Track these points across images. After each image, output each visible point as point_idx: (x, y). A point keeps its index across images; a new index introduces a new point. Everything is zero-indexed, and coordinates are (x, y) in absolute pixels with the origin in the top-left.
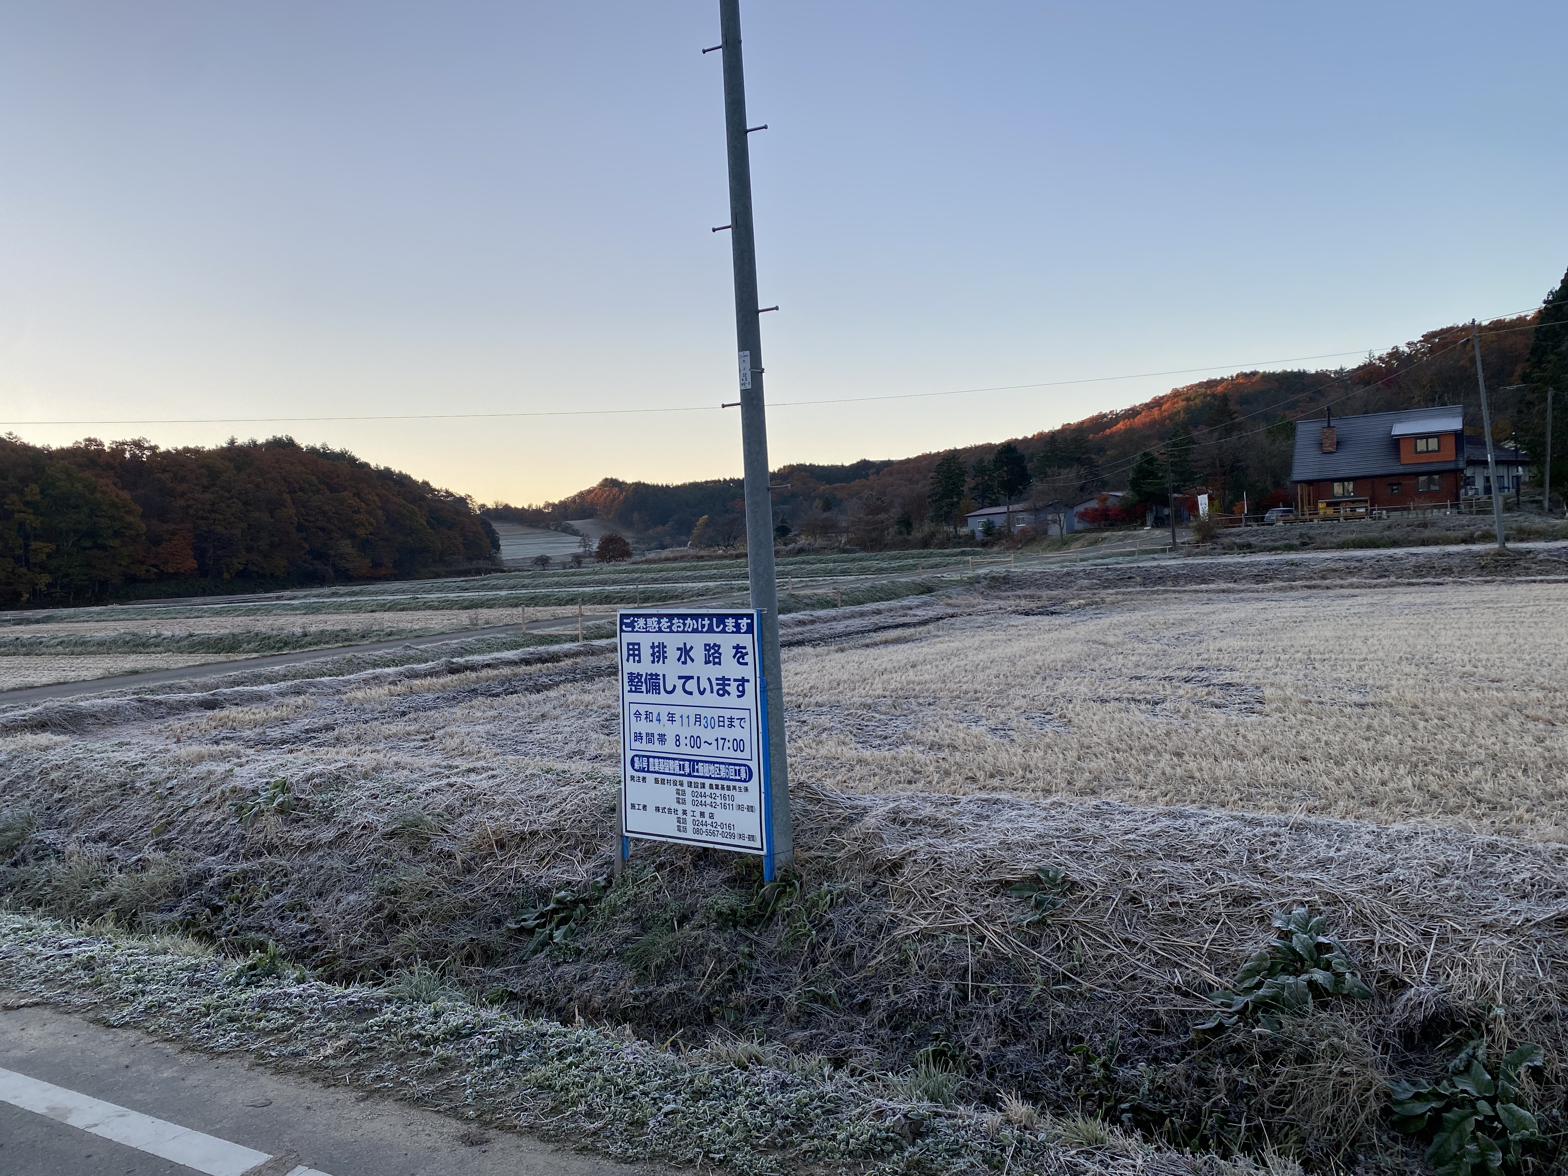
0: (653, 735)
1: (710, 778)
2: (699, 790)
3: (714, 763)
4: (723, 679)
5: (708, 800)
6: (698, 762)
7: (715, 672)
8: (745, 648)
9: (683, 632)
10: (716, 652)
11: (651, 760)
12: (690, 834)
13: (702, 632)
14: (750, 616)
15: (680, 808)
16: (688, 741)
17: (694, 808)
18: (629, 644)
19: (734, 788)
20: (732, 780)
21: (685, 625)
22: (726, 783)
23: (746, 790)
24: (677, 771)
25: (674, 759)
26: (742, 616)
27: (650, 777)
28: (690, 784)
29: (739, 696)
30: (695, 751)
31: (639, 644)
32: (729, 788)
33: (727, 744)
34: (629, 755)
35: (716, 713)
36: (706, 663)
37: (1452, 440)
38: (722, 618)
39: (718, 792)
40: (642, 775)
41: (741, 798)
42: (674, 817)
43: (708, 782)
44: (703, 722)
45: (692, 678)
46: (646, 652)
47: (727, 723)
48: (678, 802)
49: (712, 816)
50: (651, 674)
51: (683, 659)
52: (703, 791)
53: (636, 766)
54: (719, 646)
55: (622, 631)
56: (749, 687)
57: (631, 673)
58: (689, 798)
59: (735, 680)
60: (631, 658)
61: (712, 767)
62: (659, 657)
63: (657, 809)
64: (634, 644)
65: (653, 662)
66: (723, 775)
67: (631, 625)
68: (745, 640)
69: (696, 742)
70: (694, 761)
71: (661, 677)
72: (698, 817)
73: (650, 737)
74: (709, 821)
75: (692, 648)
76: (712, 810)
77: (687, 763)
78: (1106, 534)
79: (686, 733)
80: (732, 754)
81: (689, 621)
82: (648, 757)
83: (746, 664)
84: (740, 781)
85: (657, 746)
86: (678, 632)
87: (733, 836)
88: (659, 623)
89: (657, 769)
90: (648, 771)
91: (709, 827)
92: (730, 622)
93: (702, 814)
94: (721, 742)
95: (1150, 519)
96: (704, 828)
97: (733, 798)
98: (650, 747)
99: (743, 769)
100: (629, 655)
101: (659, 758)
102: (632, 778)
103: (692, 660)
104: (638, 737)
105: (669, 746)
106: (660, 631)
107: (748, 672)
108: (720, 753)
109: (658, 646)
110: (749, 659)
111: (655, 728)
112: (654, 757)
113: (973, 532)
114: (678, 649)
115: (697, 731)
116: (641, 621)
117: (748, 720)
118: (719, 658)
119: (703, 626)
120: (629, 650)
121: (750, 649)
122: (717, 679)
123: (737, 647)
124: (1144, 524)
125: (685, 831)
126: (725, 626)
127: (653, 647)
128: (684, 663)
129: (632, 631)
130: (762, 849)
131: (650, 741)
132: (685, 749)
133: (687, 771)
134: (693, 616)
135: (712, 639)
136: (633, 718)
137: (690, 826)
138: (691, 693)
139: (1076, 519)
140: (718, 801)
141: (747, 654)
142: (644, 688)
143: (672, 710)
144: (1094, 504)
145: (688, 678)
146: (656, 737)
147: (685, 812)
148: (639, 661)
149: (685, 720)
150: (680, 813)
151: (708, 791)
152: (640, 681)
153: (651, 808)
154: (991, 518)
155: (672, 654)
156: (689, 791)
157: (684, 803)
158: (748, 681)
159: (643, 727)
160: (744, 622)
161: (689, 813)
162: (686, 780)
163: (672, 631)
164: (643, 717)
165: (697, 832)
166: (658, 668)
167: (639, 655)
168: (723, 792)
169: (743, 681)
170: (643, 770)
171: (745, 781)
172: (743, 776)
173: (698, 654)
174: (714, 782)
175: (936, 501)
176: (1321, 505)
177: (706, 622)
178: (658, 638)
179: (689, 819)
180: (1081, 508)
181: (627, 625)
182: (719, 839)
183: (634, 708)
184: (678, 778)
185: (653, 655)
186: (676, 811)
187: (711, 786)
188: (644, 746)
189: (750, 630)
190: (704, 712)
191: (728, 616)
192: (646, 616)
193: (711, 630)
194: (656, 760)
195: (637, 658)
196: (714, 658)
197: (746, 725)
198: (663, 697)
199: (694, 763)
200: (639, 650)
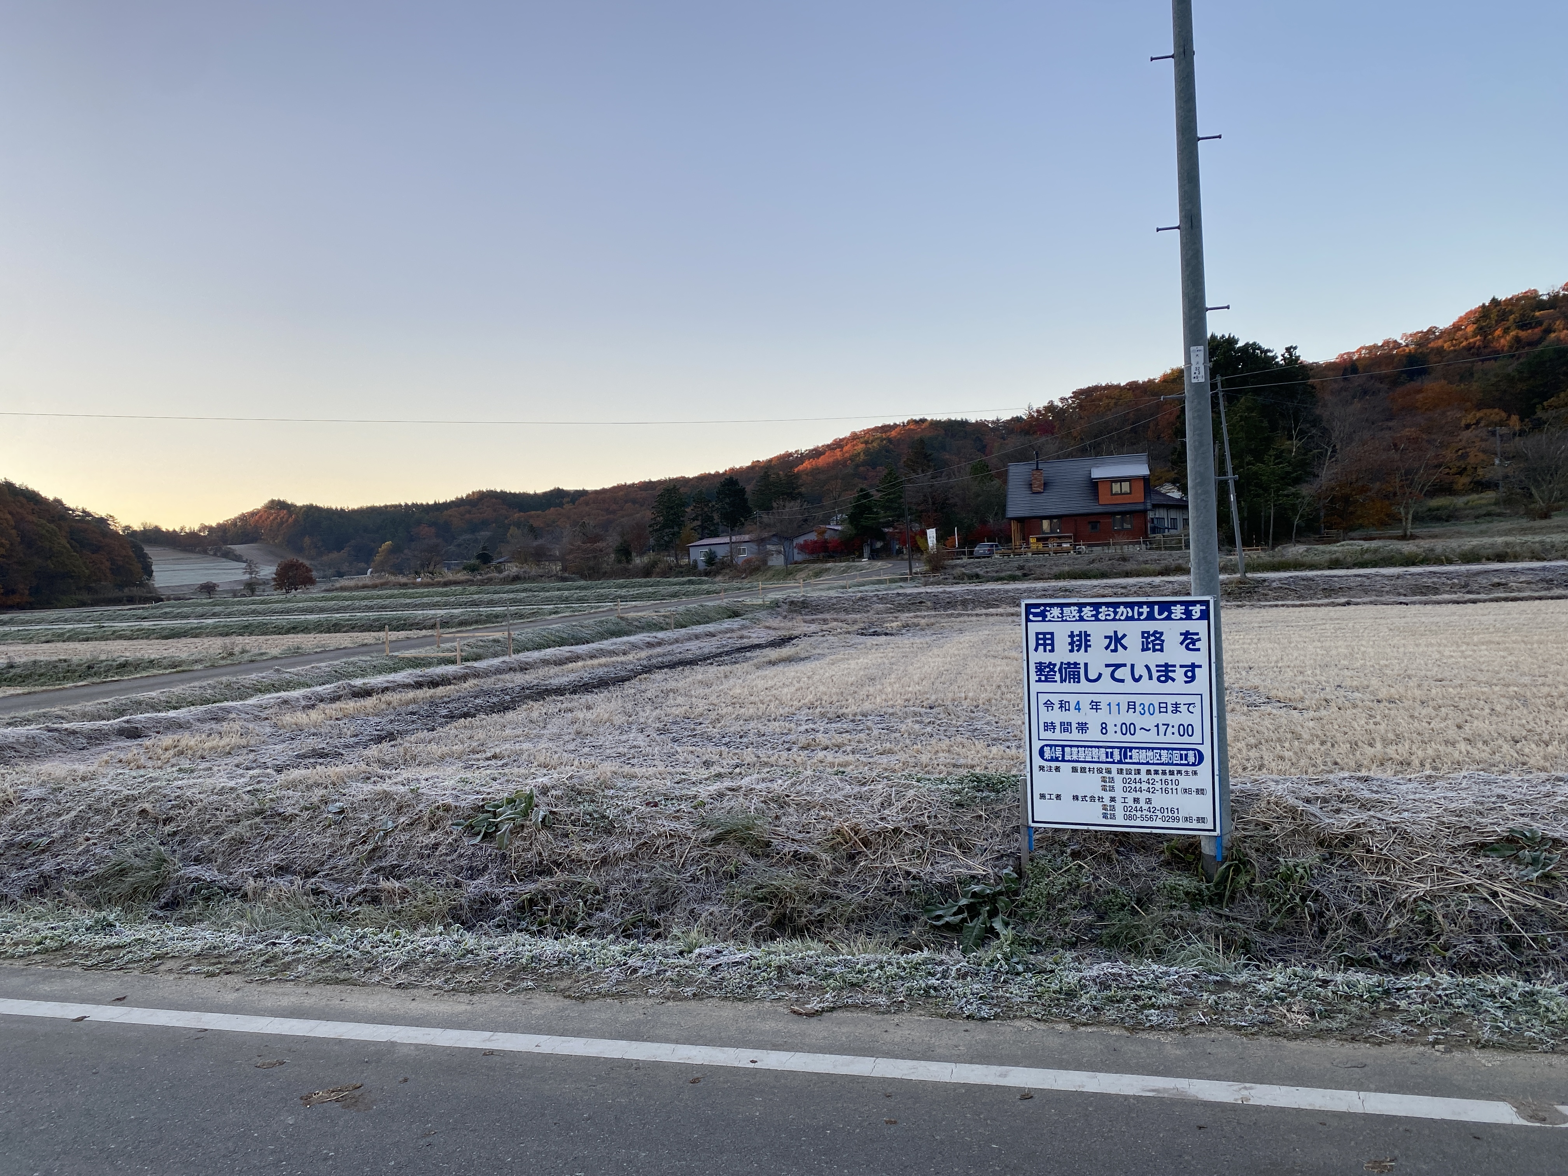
0: (1070, 724)
1: (1148, 763)
2: (1133, 777)
3: (1153, 749)
4: (1166, 665)
5: (1145, 786)
6: (1131, 749)
7: (1154, 659)
8: (1197, 634)
9: (1114, 620)
10: (1157, 639)
11: (1067, 749)
12: (1120, 820)
13: (1139, 619)
14: (1206, 603)
15: (1107, 795)
16: (1118, 729)
17: (1127, 795)
18: (1037, 634)
19: (1179, 772)
20: (1177, 765)
21: (1116, 613)
22: (1167, 768)
23: (1195, 773)
24: (1103, 758)
25: (1098, 747)
26: (1194, 603)
27: (1065, 767)
28: (1120, 771)
29: (1186, 682)
30: (1128, 737)
31: (1052, 634)
32: (1172, 773)
33: (1170, 729)
34: (1037, 745)
35: (1156, 700)
36: (1143, 650)
37: (1142, 483)
38: (1165, 607)
39: (1157, 778)
40: (1054, 764)
41: (1185, 781)
42: (1098, 805)
43: (1144, 768)
44: (1138, 709)
45: (1125, 665)
46: (1062, 642)
47: (1170, 708)
48: (1105, 790)
49: (1148, 801)
50: (1069, 664)
51: (1112, 647)
52: (1138, 777)
53: (1047, 756)
54: (1162, 634)
55: (1028, 620)
56: (1202, 674)
57: (1041, 663)
58: (1118, 784)
59: (1181, 666)
60: (1041, 648)
61: (1150, 753)
62: (1080, 646)
63: (1076, 798)
64: (1044, 634)
65: (1071, 651)
66: (1163, 760)
67: (1043, 615)
68: (1199, 627)
69: (1128, 728)
70: (1126, 748)
71: (1082, 666)
72: (1130, 802)
73: (1066, 727)
74: (1146, 807)
75: (1124, 636)
76: (1150, 795)
77: (1116, 752)
78: (829, 565)
79: (1114, 720)
80: (1177, 738)
81: (1121, 609)
82: (1063, 747)
83: (1198, 650)
84: (1188, 765)
85: (1075, 735)
86: (1106, 620)
87: (1174, 819)
88: (1080, 611)
89: (1075, 757)
90: (1063, 760)
91: (1145, 813)
92: (1178, 610)
93: (1136, 800)
94: (1162, 729)
95: (867, 551)
96: (1139, 814)
97: (1177, 783)
98: (1066, 736)
99: (1191, 753)
100: (1038, 645)
101: (1078, 746)
102: (1042, 768)
103: (1125, 648)
104: (1049, 727)
105: (1094, 734)
106: (1081, 619)
107: (1200, 658)
108: (1161, 738)
109: (1080, 635)
110: (1202, 645)
111: (1073, 717)
112: (1071, 746)
113: (695, 561)
114: (1106, 637)
115: (1130, 717)
116: (1056, 611)
117: (1198, 705)
118: (1162, 645)
119: (1140, 614)
120: (1037, 639)
121: (1203, 635)
122: (1157, 666)
123: (1186, 634)
124: (861, 556)
125: (1113, 817)
126: (1170, 613)
127: (1072, 636)
128: (1115, 650)
129: (1044, 620)
130: (1214, 830)
131: (1065, 730)
132: (1114, 736)
133: (1117, 757)
134: (1126, 605)
135: (1151, 626)
136: (1042, 708)
137: (1119, 812)
138: (1122, 681)
139: (796, 551)
140: (1158, 786)
141: (1199, 640)
142: (1057, 677)
143: (1096, 698)
144: (813, 537)
145: (1118, 666)
146: (1074, 726)
147: (1113, 799)
148: (1052, 651)
149: (1114, 708)
150: (1107, 801)
151: (1144, 776)
152: (1053, 670)
153: (1067, 797)
154: (712, 548)
155: (1098, 641)
156: (1118, 778)
157: (1112, 789)
158: (1200, 666)
159: (1057, 716)
160: (1197, 610)
161: (1119, 800)
162: (1114, 768)
163: (1098, 620)
164: (1057, 706)
165: (1130, 818)
166: (1079, 657)
167: (1052, 645)
168: (1164, 777)
169: (1193, 666)
170: (1057, 760)
171: (1193, 765)
172: (1191, 759)
173: (1134, 641)
174: (1152, 768)
175: (657, 530)
176: (1032, 540)
177: (1145, 610)
178: (1078, 627)
179: (1119, 806)
180: (801, 540)
181: (1035, 615)
182: (1159, 823)
183: (1043, 698)
184: (1104, 766)
185: (1072, 644)
186: (1100, 799)
187: (1148, 772)
188: (1058, 735)
189: (1205, 615)
190: (1139, 700)
191: (1175, 603)
192: (1061, 606)
193: (1150, 617)
194: (1075, 750)
195: (1049, 648)
196: (1154, 645)
197: (1197, 710)
198: (1084, 685)
199: (1125, 751)
200: (1052, 639)
